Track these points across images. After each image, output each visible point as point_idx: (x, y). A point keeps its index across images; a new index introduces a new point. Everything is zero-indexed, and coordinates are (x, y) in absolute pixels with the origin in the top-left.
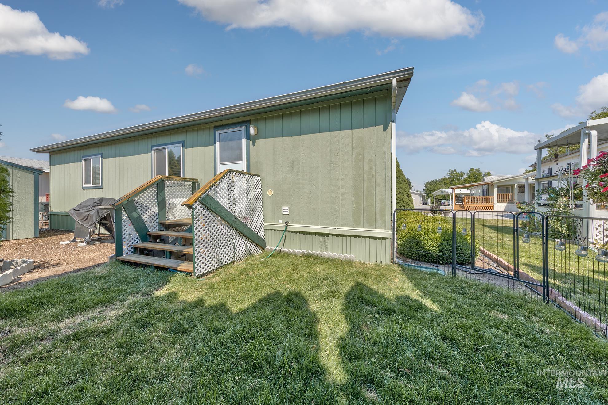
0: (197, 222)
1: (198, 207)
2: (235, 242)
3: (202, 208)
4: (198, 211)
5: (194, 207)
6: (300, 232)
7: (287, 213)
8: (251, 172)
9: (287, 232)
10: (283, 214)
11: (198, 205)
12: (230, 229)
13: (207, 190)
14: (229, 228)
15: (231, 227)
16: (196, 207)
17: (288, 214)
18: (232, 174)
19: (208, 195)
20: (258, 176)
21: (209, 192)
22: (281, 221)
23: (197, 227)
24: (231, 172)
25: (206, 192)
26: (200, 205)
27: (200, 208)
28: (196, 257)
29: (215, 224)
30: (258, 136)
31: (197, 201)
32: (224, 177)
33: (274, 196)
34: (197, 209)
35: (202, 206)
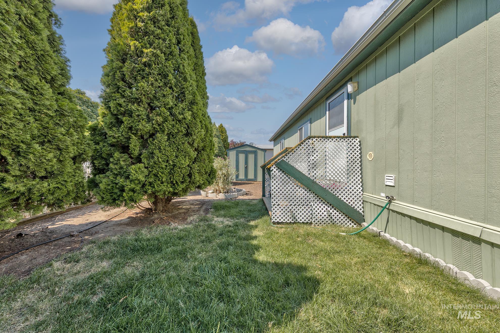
0: (274, 181)
1: (275, 170)
2: (312, 205)
3: (278, 171)
4: (274, 173)
5: (271, 169)
6: (411, 217)
7: (392, 184)
8: (352, 135)
9: (391, 211)
10: (386, 185)
11: (275, 168)
12: (306, 192)
13: (283, 156)
14: (306, 190)
15: (309, 190)
16: (273, 170)
17: (394, 186)
18: (312, 140)
19: (283, 160)
20: (358, 137)
21: (285, 158)
22: (383, 195)
23: (274, 185)
24: (311, 139)
25: (282, 158)
26: (276, 169)
27: (276, 171)
28: (272, 207)
29: (290, 185)
30: (358, 92)
31: (274, 165)
32: (301, 144)
33: (375, 160)
34: (273, 171)
35: (278, 169)
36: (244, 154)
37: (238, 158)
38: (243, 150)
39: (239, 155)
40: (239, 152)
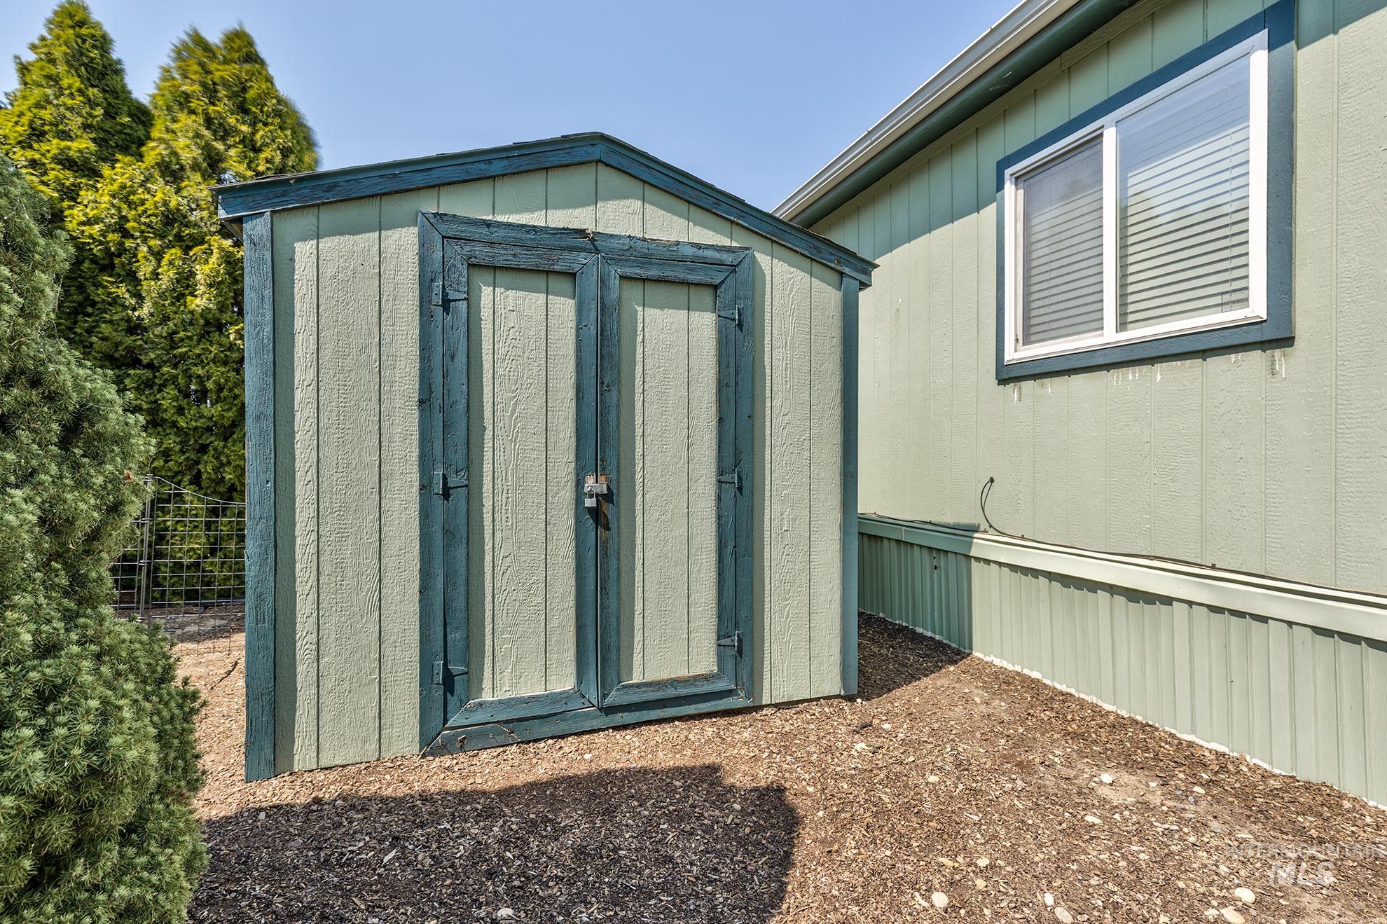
36: (566, 284)
37: (461, 357)
38: (535, 219)
39: (472, 301)
40: (481, 252)
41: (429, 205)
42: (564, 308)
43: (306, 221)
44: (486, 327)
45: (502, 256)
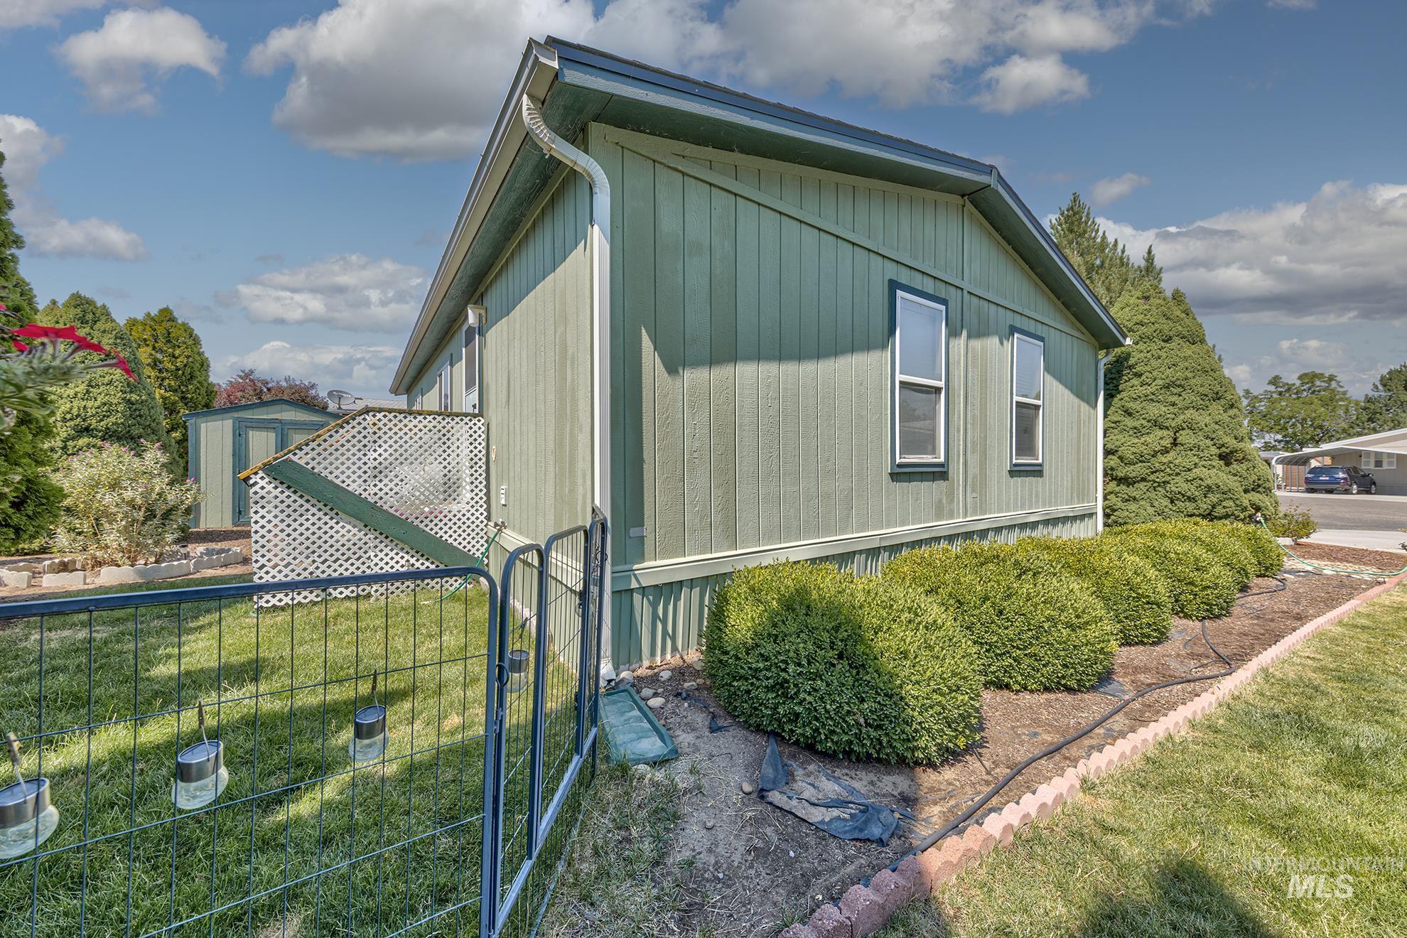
1: (262, 483)
2: (372, 557)
3: (272, 485)
4: (259, 490)
5: (253, 481)
7: (504, 502)
10: (502, 505)
11: (262, 478)
12: (356, 529)
13: (290, 451)
14: (354, 526)
15: (362, 524)
16: (256, 483)
17: (506, 505)
18: (374, 416)
19: (289, 461)
20: (481, 416)
21: (295, 454)
24: (370, 414)
25: (286, 454)
26: (267, 480)
27: (266, 485)
31: (260, 472)
32: (344, 425)
33: (497, 461)
34: (258, 486)
35: (272, 481)
36: (273, 430)
37: (244, 446)
38: (265, 417)
39: (247, 435)
40: (249, 424)
41: (236, 415)
42: (272, 435)
43: (205, 419)
44: (251, 440)
45: (254, 425)
